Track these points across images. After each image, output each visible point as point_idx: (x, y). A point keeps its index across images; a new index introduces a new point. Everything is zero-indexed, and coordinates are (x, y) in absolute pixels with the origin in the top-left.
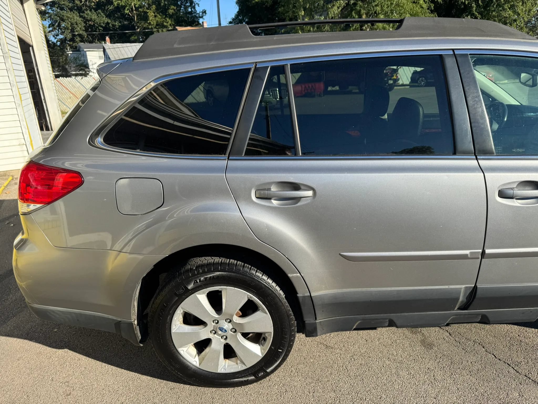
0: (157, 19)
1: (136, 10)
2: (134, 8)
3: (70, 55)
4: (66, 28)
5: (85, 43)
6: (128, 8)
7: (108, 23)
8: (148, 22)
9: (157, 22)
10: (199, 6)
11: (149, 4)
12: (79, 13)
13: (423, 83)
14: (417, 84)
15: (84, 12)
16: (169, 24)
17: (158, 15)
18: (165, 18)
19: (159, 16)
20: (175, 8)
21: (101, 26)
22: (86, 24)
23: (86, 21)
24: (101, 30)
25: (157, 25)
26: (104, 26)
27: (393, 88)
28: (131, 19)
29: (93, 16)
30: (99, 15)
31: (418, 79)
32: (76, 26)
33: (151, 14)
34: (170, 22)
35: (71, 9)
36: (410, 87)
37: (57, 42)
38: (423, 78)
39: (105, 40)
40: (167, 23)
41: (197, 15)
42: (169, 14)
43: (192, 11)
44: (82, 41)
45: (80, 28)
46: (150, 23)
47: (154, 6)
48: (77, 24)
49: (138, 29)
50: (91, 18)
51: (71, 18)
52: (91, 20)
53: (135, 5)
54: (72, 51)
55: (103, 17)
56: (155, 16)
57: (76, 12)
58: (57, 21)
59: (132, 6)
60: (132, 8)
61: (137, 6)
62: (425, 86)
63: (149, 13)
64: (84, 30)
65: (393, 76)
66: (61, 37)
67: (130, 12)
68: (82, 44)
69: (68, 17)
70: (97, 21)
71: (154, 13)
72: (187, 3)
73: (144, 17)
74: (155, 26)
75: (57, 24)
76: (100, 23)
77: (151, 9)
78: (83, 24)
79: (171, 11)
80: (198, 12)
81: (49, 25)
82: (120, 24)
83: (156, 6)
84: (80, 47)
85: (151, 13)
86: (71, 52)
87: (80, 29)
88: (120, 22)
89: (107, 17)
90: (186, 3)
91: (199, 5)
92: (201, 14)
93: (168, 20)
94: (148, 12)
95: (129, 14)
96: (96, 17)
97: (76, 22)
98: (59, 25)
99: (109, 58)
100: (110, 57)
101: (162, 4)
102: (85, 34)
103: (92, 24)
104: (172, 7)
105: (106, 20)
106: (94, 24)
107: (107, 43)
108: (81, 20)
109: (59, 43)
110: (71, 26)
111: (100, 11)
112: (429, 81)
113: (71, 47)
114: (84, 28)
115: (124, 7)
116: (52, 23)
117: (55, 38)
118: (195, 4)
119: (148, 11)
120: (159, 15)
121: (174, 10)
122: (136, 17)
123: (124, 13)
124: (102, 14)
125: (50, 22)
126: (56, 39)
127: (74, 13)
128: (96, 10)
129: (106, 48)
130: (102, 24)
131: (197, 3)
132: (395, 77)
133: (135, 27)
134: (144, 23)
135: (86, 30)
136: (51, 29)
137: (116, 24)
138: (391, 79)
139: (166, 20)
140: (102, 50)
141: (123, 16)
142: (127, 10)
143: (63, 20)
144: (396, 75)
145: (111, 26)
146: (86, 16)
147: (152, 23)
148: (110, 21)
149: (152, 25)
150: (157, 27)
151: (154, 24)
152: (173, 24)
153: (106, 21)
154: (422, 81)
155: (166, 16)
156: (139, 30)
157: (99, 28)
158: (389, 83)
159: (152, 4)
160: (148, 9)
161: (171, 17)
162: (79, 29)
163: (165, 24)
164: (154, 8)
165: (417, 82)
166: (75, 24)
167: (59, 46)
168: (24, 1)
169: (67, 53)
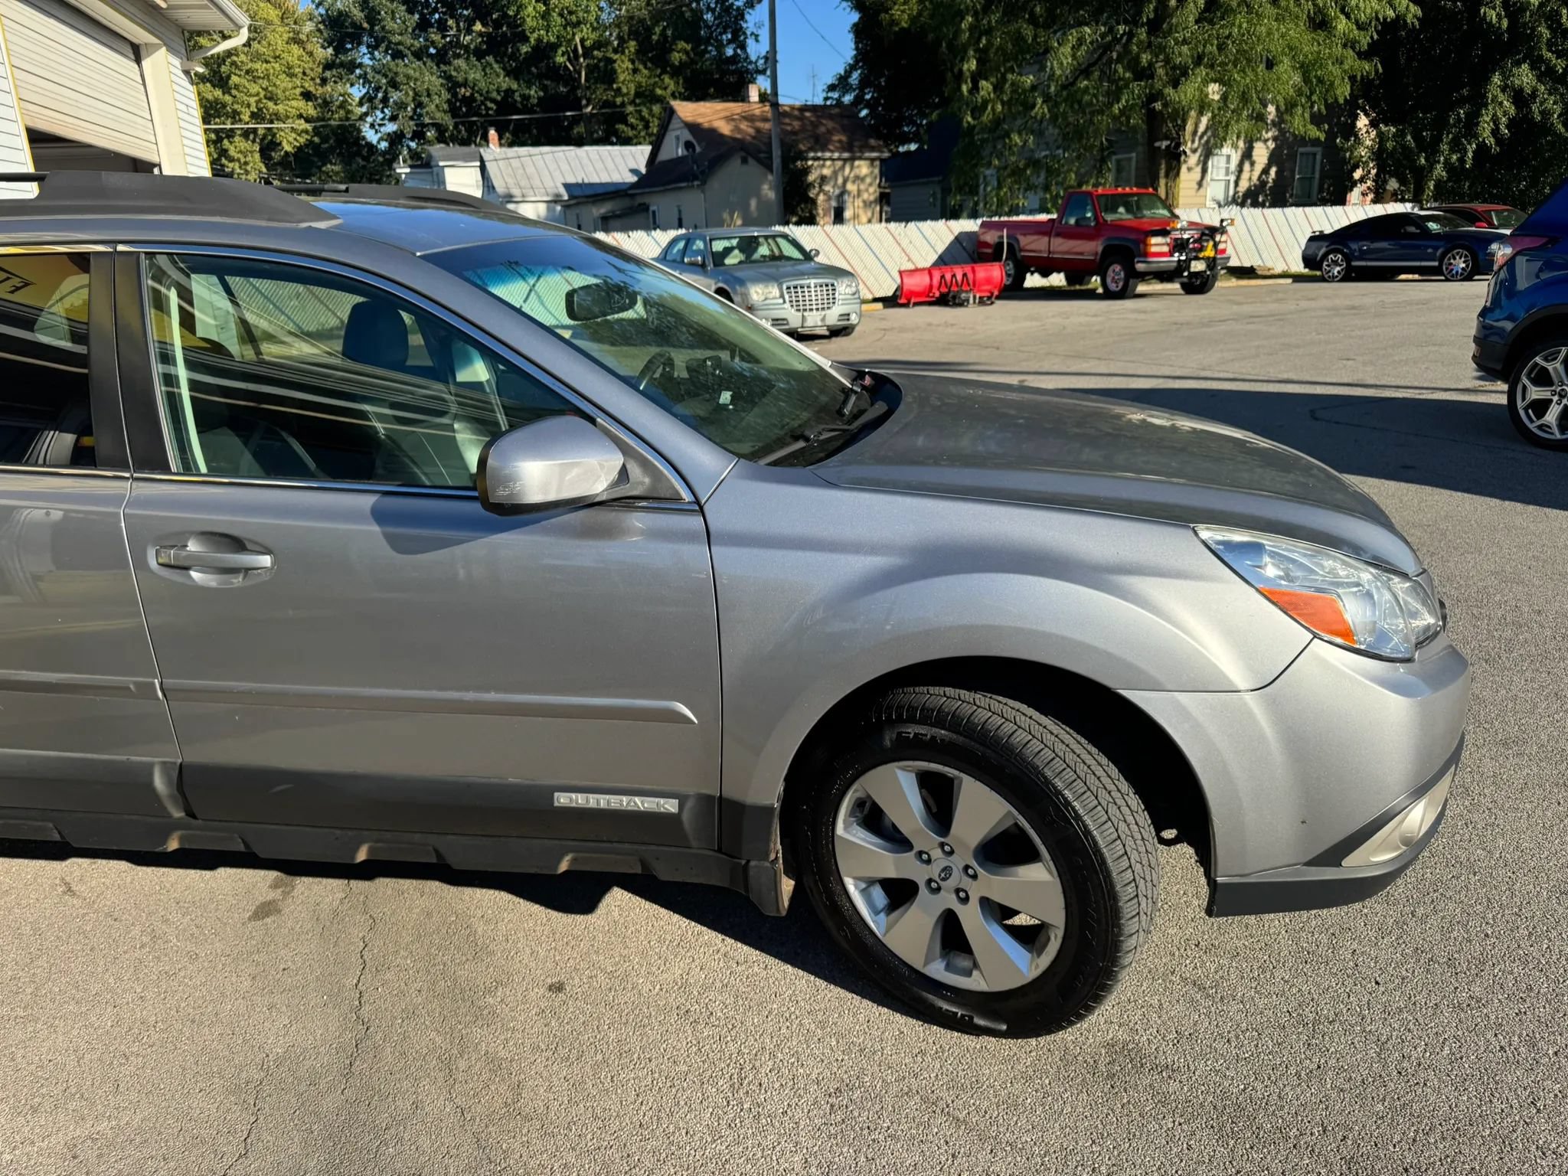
0: (638, 78)
1: (585, 56)
2: (580, 51)
3: (403, 176)
4: (401, 106)
5: (448, 145)
6: (563, 49)
7: (509, 92)
8: (615, 86)
9: (639, 85)
10: (757, 41)
11: (620, 38)
12: (438, 65)
13: (1338, 269)
14: (1318, 273)
15: (450, 64)
16: (669, 91)
17: (641, 67)
18: (659, 76)
19: (646, 72)
20: (689, 47)
21: (493, 101)
22: (455, 95)
23: (452, 85)
24: (491, 109)
25: (638, 95)
26: (499, 98)
27: (1213, 285)
28: (571, 80)
29: (464, 68)
30: (488, 71)
31: (1325, 256)
32: (425, 100)
33: (623, 65)
34: (672, 87)
35: (419, 55)
36: (1294, 281)
37: (381, 139)
38: (1340, 256)
39: (485, 138)
40: (665, 89)
41: (750, 67)
42: (672, 66)
43: (736, 55)
44: (441, 139)
45: (437, 106)
46: (619, 89)
47: (633, 43)
48: (429, 95)
49: (587, 106)
50: (466, 79)
51: (416, 80)
52: (465, 84)
53: (582, 41)
54: (411, 167)
55: (498, 76)
56: (635, 71)
57: (429, 63)
58: (380, 88)
59: (576, 45)
60: (575, 50)
61: (588, 43)
62: (1342, 280)
63: (618, 62)
64: (445, 112)
65: (1202, 249)
66: (391, 127)
67: (569, 59)
68: (437, 150)
69: (408, 77)
70: (482, 85)
71: (633, 62)
72: (725, 32)
73: (605, 74)
74: (631, 97)
75: (380, 95)
76: (488, 92)
77: (623, 53)
78: (445, 95)
79: (676, 57)
80: (753, 58)
81: (361, 99)
82: (541, 94)
83: (640, 44)
84: (430, 156)
85: (623, 61)
86: (408, 170)
87: (436, 110)
88: (544, 88)
89: (508, 74)
90: (721, 34)
91: (760, 38)
92: (762, 61)
93: (667, 79)
94: (615, 61)
95: (566, 66)
96: (478, 76)
97: (428, 90)
98: (385, 100)
99: (494, 188)
100: (496, 184)
101: (655, 37)
102: (448, 121)
103: (468, 94)
104: (682, 45)
105: (505, 82)
106: (472, 95)
107: (491, 145)
108: (442, 85)
109: (384, 145)
110: (414, 100)
111: (490, 59)
112: (1354, 263)
113: (414, 155)
114: (446, 106)
115: (553, 47)
116: (368, 92)
117: (376, 132)
118: (745, 33)
119: (615, 57)
120: (646, 68)
121: (687, 53)
122: (583, 74)
123: (554, 63)
124: (496, 66)
125: (364, 91)
126: (379, 135)
127: (425, 64)
128: (479, 54)
129: (485, 158)
130: (494, 95)
131: (752, 34)
132: (1209, 252)
133: (579, 100)
134: (605, 90)
135: (453, 111)
136: (364, 109)
137: (532, 92)
138: (1197, 258)
139: (663, 80)
140: (478, 164)
141: (556, 74)
142: (563, 55)
143: (394, 85)
144: (1215, 245)
145: (518, 99)
146: (454, 74)
147: (625, 90)
148: (515, 86)
149: (623, 95)
150: (638, 101)
151: (628, 94)
152: (680, 93)
153: (504, 86)
154: (1336, 263)
155: (664, 72)
156: (589, 109)
157: (486, 106)
158: (1192, 270)
159: (629, 35)
160: (615, 51)
161: (676, 72)
162: (433, 107)
163: (659, 92)
164: (632, 50)
165: (1320, 269)
166: (425, 94)
167: (384, 153)
168: (143, 52)
169: (398, 171)
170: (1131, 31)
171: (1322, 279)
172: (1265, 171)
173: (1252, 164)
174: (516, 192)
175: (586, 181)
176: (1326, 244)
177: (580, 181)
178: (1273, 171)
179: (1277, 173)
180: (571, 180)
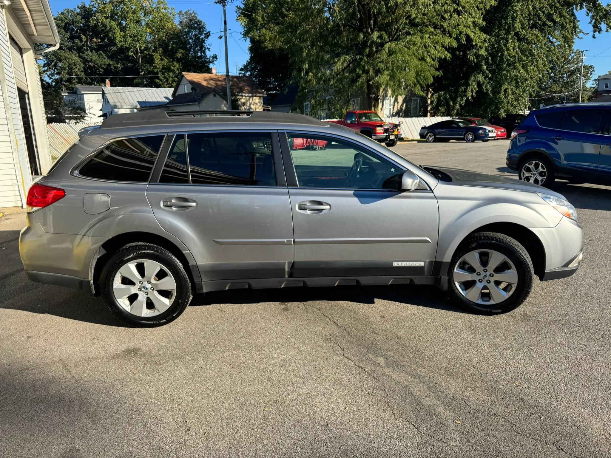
0: (163, 62)
1: (141, 53)
2: (139, 51)
3: (65, 96)
4: (63, 68)
5: (83, 85)
6: (132, 50)
7: (109, 65)
8: (154, 65)
9: (163, 65)
10: (209, 51)
11: (155, 47)
12: (79, 53)
13: (431, 138)
14: (425, 140)
15: (84, 53)
16: (176, 68)
17: (164, 58)
18: (172, 62)
19: (166, 60)
20: (184, 52)
21: (103, 68)
22: (86, 65)
23: (85, 61)
24: (102, 71)
25: (163, 68)
26: (105, 67)
28: (134, 61)
29: (94, 56)
30: (100, 56)
31: (427, 134)
32: (74, 67)
33: (157, 57)
34: (177, 66)
35: (70, 49)
36: (418, 142)
37: (52, 82)
38: (432, 134)
39: (105, 83)
40: (175, 67)
41: (207, 60)
42: (177, 58)
43: (201, 55)
44: (80, 82)
45: (79, 69)
46: (155, 66)
47: (161, 49)
48: (75, 65)
49: (142, 72)
50: (91, 59)
51: (69, 59)
52: (91, 61)
53: (140, 47)
54: (68, 93)
55: (105, 59)
56: (162, 60)
57: (75, 52)
58: (53, 61)
59: (137, 48)
60: (137, 51)
61: (142, 48)
62: (433, 142)
63: (155, 56)
64: (82, 71)
65: (393, 131)
66: (56, 77)
67: (134, 54)
68: (79, 86)
69: (66, 57)
70: (98, 62)
71: (161, 56)
72: (197, 47)
73: (149, 60)
74: (161, 69)
75: (53, 64)
76: (101, 65)
77: (157, 52)
78: (82, 65)
79: (179, 55)
80: (208, 57)
81: (45, 64)
82: (123, 66)
83: (163, 49)
84: (77, 89)
85: (157, 56)
87: (78, 70)
88: (123, 64)
89: (109, 58)
90: (196, 47)
91: (210, 50)
92: (211, 58)
93: (175, 64)
94: (154, 56)
95: (133, 56)
96: (97, 58)
97: (74, 63)
98: (55, 65)
99: (108, 102)
100: (110, 101)
101: (170, 48)
102: (83, 76)
103: (92, 65)
104: (181, 51)
105: (108, 61)
106: (94, 66)
107: (107, 86)
108: (80, 61)
109: (54, 84)
110: (68, 66)
111: (101, 52)
112: (437, 136)
113: (67, 88)
114: (82, 70)
115: (128, 49)
116: (47, 62)
117: (50, 78)
118: (205, 48)
119: (154, 54)
120: (166, 59)
121: (183, 54)
122: (140, 59)
123: (128, 54)
124: (104, 55)
125: (46, 62)
126: (52, 80)
127: (73, 53)
128: (97, 50)
129: (105, 92)
130: (103, 66)
131: (207, 48)
132: (396, 133)
133: (139, 70)
134: (149, 66)
135: (85, 71)
136: (46, 68)
137: (119, 66)
138: (392, 135)
139: (173, 64)
140: (101, 93)
141: (128, 58)
142: (132, 52)
143: (60, 60)
144: (398, 130)
145: (113, 68)
146: (86, 57)
147: (158, 67)
148: (111, 63)
149: (158, 68)
150: (163, 71)
151: (159, 68)
152: (180, 69)
153: (108, 63)
154: (431, 136)
155: (173, 60)
156: (143, 73)
157: (99, 70)
158: (390, 138)
159: (159, 46)
160: (153, 51)
161: (178, 60)
162: (77, 69)
163: (172, 68)
164: (161, 51)
165: (425, 138)
166: (73, 64)
167: (54, 87)
168: (23, 51)
169: (62, 94)
170: (361, 58)
171: (427, 142)
172: (402, 105)
173: (398, 103)
174: (118, 104)
175: (147, 101)
176: (427, 130)
177: (144, 101)
178: (405, 105)
179: (406, 105)
180: (141, 100)
